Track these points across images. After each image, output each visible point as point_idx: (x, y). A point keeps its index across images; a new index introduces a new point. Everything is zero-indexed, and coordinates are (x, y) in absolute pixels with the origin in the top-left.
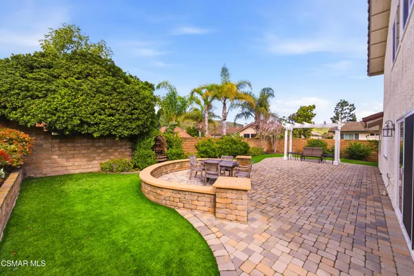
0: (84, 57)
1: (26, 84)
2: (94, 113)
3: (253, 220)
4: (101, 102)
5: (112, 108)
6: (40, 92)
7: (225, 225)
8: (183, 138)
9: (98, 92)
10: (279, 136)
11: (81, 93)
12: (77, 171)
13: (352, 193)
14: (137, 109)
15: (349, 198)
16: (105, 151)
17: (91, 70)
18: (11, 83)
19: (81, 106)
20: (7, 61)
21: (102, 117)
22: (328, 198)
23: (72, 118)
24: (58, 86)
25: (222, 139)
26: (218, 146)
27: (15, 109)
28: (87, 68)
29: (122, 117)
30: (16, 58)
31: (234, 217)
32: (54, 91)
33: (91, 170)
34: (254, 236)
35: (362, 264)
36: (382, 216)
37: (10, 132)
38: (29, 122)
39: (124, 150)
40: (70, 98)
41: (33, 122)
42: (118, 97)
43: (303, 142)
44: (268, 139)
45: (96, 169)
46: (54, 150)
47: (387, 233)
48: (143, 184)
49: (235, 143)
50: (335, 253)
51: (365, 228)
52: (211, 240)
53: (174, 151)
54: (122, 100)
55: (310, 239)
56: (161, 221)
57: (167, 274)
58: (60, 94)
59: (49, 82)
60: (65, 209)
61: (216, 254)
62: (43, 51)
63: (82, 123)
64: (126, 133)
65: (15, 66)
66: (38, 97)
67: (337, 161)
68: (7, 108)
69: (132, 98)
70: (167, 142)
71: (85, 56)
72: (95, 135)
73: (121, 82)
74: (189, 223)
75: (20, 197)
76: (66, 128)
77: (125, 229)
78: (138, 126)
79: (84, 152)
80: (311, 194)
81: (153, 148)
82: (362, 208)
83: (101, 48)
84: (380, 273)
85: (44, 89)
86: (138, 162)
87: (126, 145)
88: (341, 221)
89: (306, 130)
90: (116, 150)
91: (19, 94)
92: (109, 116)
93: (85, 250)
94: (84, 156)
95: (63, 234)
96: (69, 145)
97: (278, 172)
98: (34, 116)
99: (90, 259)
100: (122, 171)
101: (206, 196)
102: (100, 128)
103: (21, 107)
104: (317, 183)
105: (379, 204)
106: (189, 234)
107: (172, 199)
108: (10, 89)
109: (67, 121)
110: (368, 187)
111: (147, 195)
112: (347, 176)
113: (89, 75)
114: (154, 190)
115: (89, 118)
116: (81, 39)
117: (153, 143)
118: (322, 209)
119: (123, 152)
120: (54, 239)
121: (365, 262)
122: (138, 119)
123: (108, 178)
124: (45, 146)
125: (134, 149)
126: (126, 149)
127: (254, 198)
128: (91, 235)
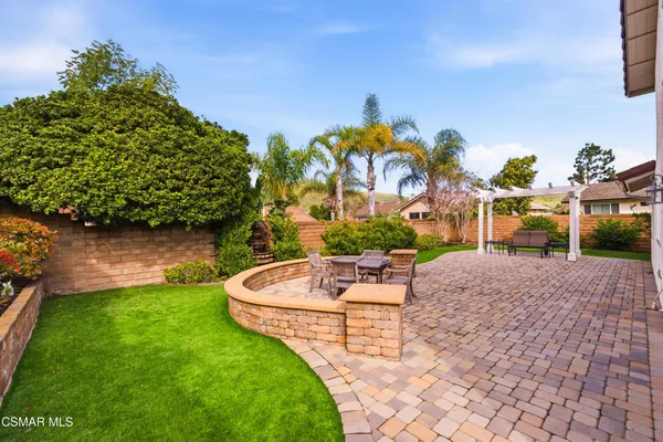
0: (127, 95)
1: (39, 145)
2: (148, 188)
3: (411, 354)
4: (158, 167)
5: (177, 178)
6: (61, 156)
7: (361, 363)
8: (300, 224)
9: (153, 151)
10: (471, 214)
11: (124, 155)
12: (129, 284)
13: (594, 307)
14: (218, 178)
15: (587, 315)
16: (171, 249)
17: (141, 116)
18: (16, 144)
19: (127, 176)
20: (9, 109)
21: (162, 193)
22: (548, 317)
23: (113, 197)
24: (89, 146)
25: (367, 222)
26: (361, 234)
27: (24, 186)
28: (133, 114)
29: (193, 192)
30: (22, 103)
31: (378, 351)
32: (83, 153)
33: (150, 282)
34: (409, 380)
35: (593, 422)
36: (643, 344)
37: (18, 223)
38: (47, 205)
39: (201, 247)
40: (108, 164)
41: (53, 206)
42: (186, 158)
43: (514, 222)
44: (451, 219)
45: (159, 280)
46: (88, 250)
47: (648, 373)
48: (231, 301)
49: (391, 228)
50: (548, 405)
51: (609, 365)
52: (336, 387)
53: (285, 245)
54: (193, 163)
55: (507, 383)
56: (257, 358)
57: (259, 438)
58: (92, 157)
59: (74, 139)
60: (107, 342)
61: (341, 409)
62: (64, 90)
63: (131, 204)
64: (202, 218)
65: (20, 117)
66: (57, 165)
67: (574, 252)
68: (13, 185)
69: (209, 159)
70: (273, 230)
71: (130, 93)
72: (153, 223)
73: (190, 133)
74: (303, 361)
75: (39, 326)
76: (105, 214)
77: (197, 371)
78: (222, 206)
79: (138, 251)
80: (518, 310)
81: (249, 242)
82: (610, 332)
83: (156, 78)
84: (623, 437)
85: (67, 151)
86: (225, 265)
87: (204, 239)
88: (566, 354)
89: (519, 200)
90: (189, 248)
91: (28, 162)
92: (173, 190)
93: (134, 404)
94: (137, 258)
95: (101, 379)
96: (113, 241)
97: (466, 275)
98: (53, 196)
99: (140, 416)
100: (199, 282)
101: (331, 316)
102: (160, 211)
103: (33, 183)
104: (532, 292)
105: (643, 325)
106: (299, 378)
107: (276, 323)
108: (13, 155)
109: (105, 202)
110: (625, 296)
111: (236, 319)
112: (589, 278)
113: (138, 124)
114: (247, 310)
115: (141, 195)
116: (124, 66)
117: (249, 234)
118: (536, 334)
119: (200, 250)
120: (87, 386)
121: (598, 419)
122: (221, 194)
123: (178, 294)
124: (75, 244)
125: (217, 245)
126: (205, 245)
127: (417, 319)
128: (143, 381)
